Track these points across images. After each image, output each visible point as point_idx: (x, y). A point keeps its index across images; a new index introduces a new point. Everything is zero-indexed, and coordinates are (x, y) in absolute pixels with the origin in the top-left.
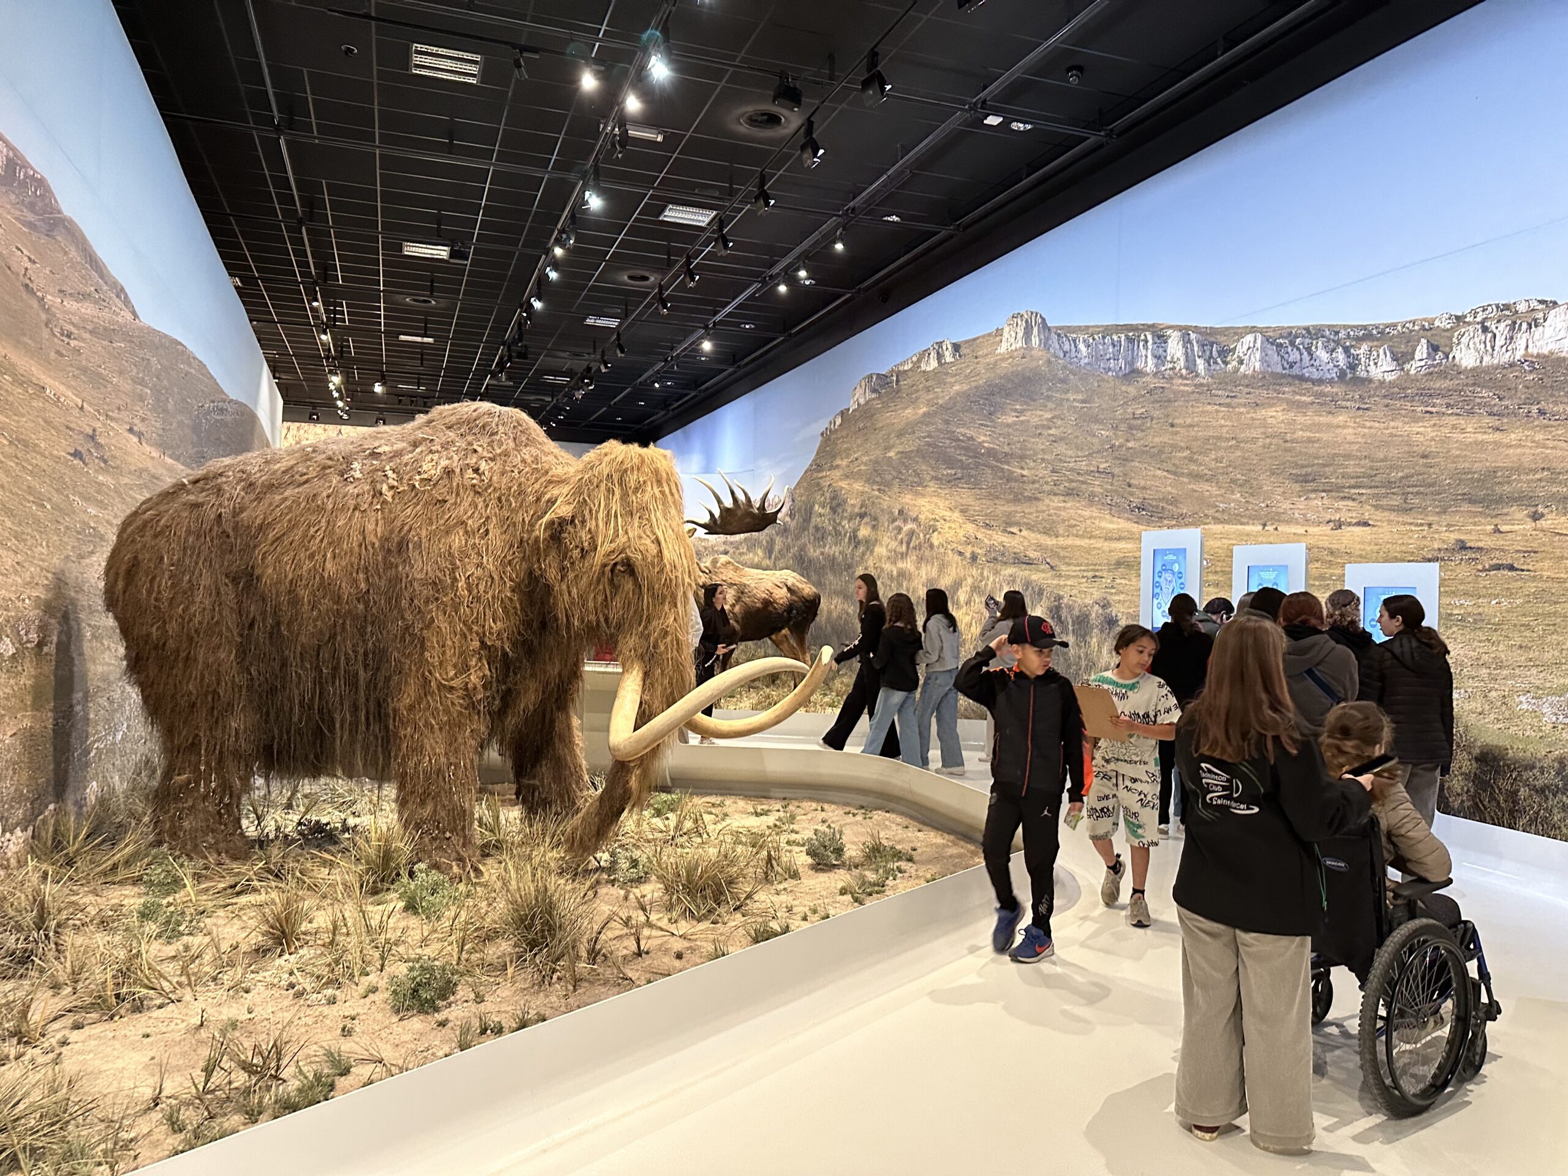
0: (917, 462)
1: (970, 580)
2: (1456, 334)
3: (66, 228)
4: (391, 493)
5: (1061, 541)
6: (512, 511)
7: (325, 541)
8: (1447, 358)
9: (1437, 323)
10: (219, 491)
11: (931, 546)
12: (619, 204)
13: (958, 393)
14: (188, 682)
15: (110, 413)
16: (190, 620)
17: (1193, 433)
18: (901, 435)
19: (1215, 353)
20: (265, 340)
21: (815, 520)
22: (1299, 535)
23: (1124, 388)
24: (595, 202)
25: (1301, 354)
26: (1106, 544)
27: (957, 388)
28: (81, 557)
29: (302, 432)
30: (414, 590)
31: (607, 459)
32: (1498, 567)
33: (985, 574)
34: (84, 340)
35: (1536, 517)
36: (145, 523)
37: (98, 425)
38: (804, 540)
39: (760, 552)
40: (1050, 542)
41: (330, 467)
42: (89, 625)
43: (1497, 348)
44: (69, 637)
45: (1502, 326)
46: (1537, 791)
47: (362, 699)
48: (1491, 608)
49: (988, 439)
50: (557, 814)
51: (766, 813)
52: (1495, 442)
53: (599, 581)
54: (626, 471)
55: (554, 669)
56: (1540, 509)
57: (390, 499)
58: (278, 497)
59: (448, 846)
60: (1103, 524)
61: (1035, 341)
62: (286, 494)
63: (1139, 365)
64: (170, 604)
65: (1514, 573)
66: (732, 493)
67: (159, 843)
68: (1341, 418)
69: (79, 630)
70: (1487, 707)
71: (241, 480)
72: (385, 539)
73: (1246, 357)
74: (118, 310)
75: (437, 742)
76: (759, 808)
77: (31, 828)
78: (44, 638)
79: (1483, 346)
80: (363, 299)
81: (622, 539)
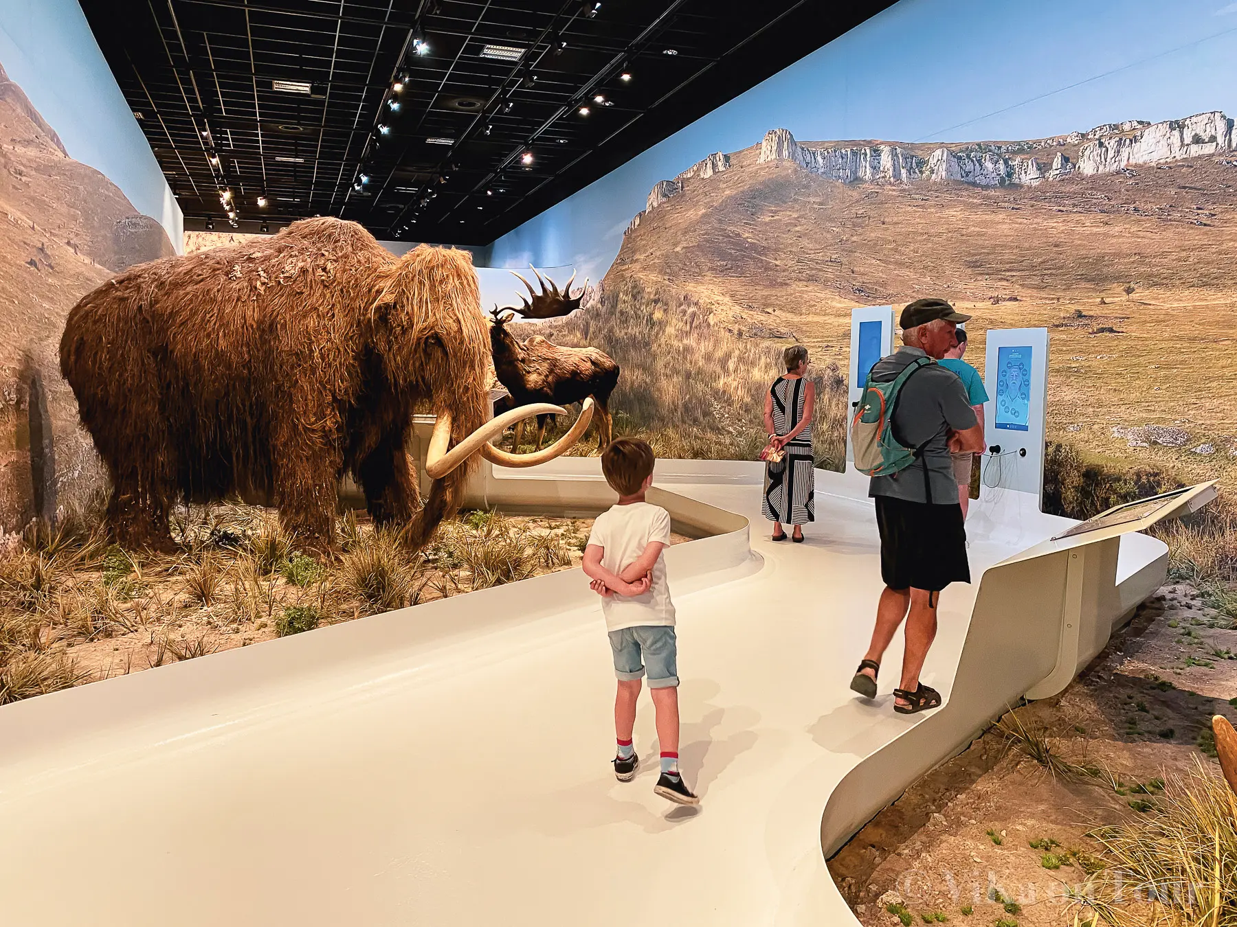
0: (697, 255)
1: (737, 352)
2: (1081, 148)
3: (13, 92)
4: (264, 287)
5: (804, 319)
6: (352, 299)
7: (217, 325)
8: (1075, 167)
9: (1069, 140)
10: (139, 288)
11: (709, 325)
12: (443, 48)
13: (729, 197)
14: (126, 428)
15: (53, 231)
16: (124, 383)
17: (898, 230)
18: (686, 232)
19: (914, 164)
20: (165, 162)
21: (620, 306)
22: (970, 309)
23: (849, 193)
24: (422, 49)
25: (974, 165)
26: (836, 319)
27: (727, 192)
28: (41, 339)
29: (200, 239)
30: (283, 359)
31: (418, 259)
32: (1102, 330)
33: (748, 347)
34: (30, 176)
35: (1129, 291)
36: (87, 314)
37: (45, 240)
38: (613, 323)
39: (578, 335)
40: (796, 319)
41: (218, 269)
42: (50, 390)
43: (1108, 160)
44: (37, 398)
45: (1113, 142)
46: (1122, 497)
47: (250, 439)
48: (1096, 362)
49: (750, 235)
50: (398, 524)
51: (558, 527)
52: (1104, 234)
53: (416, 351)
54: (433, 268)
55: (389, 417)
56: (1132, 285)
57: (262, 292)
58: (181, 292)
59: (317, 543)
60: (835, 304)
61: (785, 153)
62: (187, 289)
63: (860, 174)
64: (109, 372)
65: (1113, 335)
66: (542, 284)
67: (111, 542)
68: (1001, 216)
69: (44, 394)
70: (1091, 436)
71: (155, 280)
72: (260, 322)
73: (936, 167)
74: (52, 151)
75: (305, 470)
76: (553, 524)
77: (22, 533)
78: (20, 398)
79: (1099, 158)
80: (243, 127)
81: (431, 320)
